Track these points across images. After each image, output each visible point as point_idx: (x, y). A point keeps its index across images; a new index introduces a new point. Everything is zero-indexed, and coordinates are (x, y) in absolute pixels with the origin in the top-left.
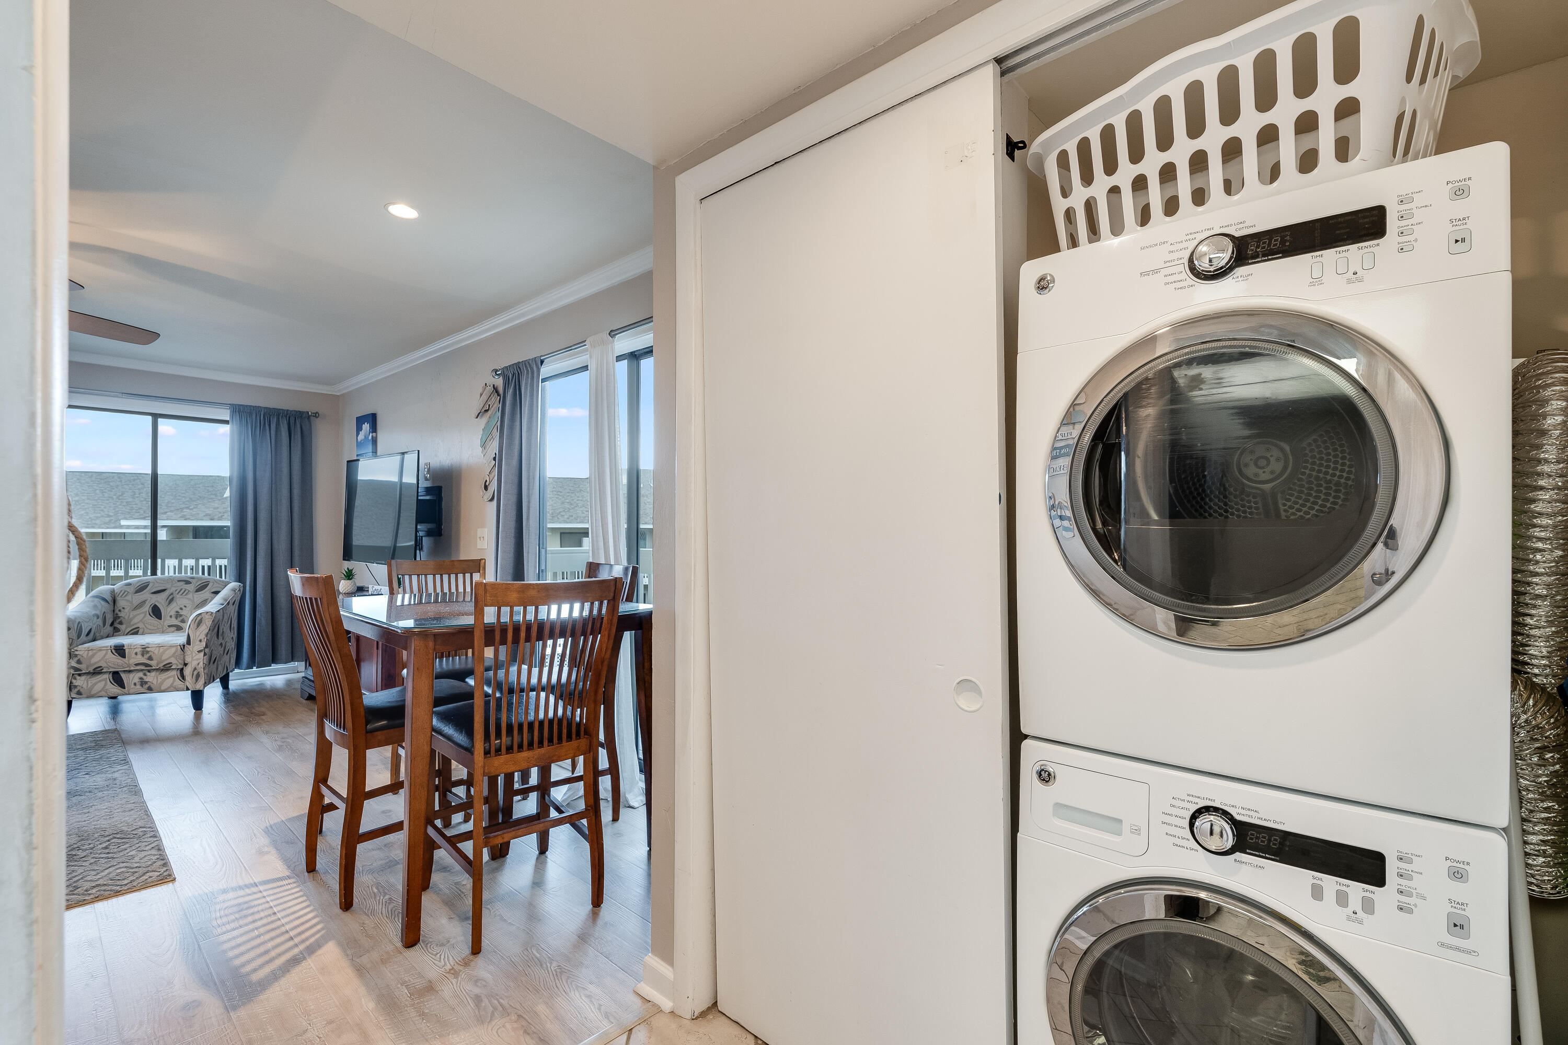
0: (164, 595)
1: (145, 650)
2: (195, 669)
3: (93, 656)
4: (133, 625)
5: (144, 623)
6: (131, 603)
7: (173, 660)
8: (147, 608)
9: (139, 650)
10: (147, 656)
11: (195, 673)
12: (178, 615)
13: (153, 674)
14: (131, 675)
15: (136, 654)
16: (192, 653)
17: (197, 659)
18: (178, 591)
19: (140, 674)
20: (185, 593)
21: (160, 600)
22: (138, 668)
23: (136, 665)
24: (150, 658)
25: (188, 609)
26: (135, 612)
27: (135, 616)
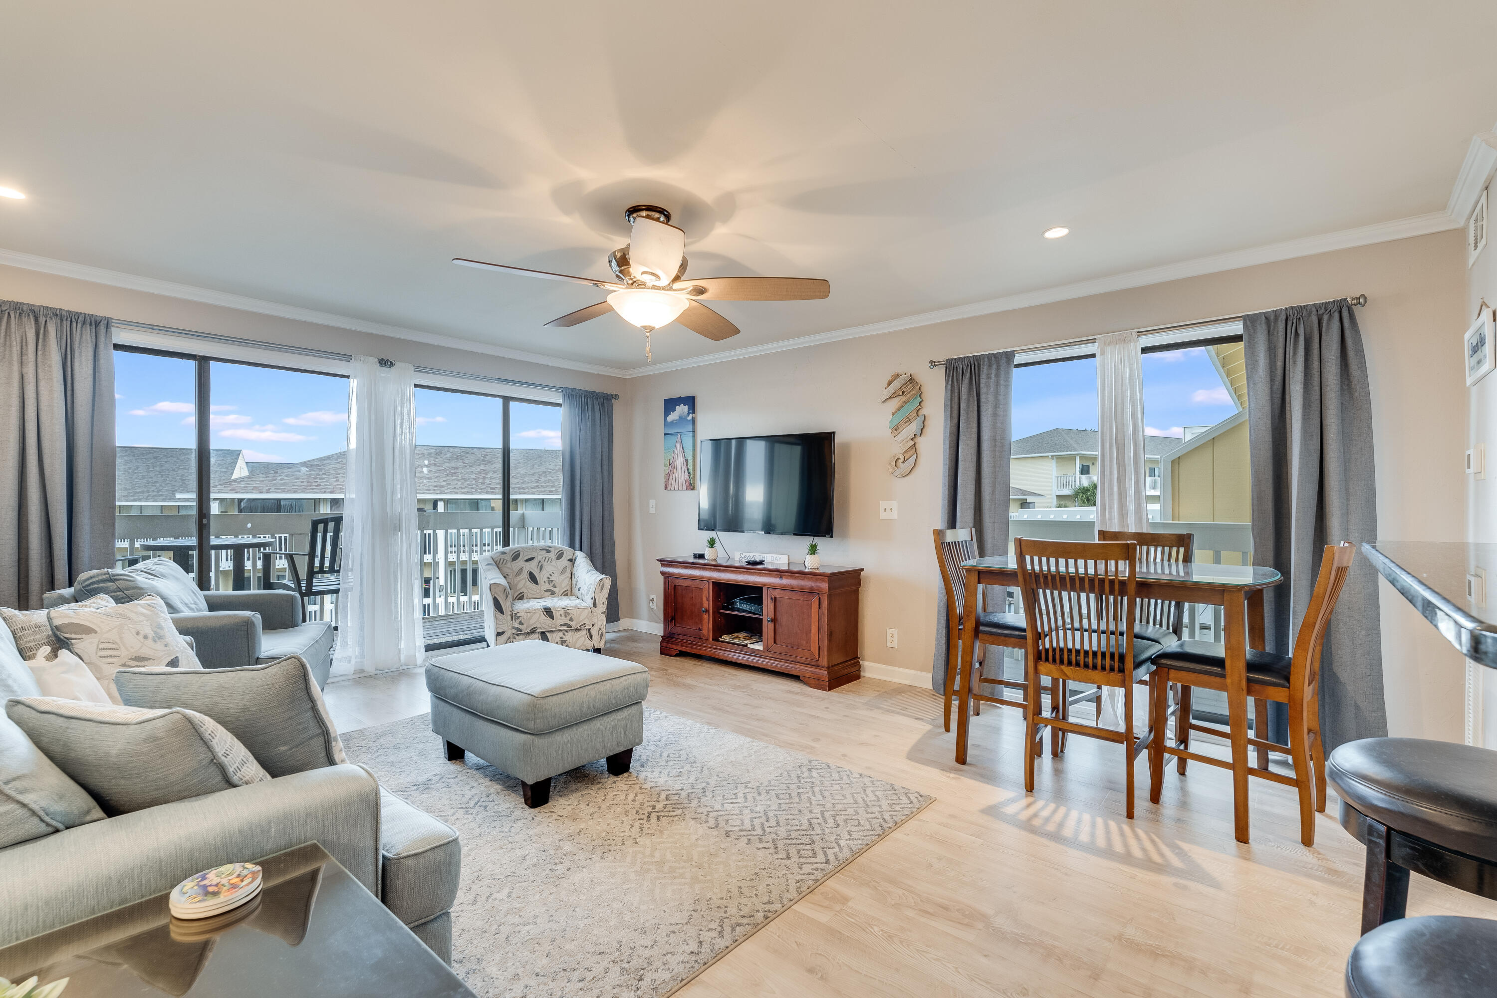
0: (535, 562)
1: (566, 612)
2: (600, 629)
3: (531, 618)
4: (519, 590)
5: (526, 588)
6: (512, 570)
7: (586, 621)
8: (525, 575)
9: (562, 612)
10: (569, 617)
11: (600, 633)
12: (550, 581)
13: (570, 633)
14: (554, 635)
15: (561, 615)
16: (597, 615)
17: (601, 620)
18: (544, 559)
19: (561, 634)
20: (549, 560)
21: (532, 566)
22: (562, 628)
23: (561, 625)
24: (571, 620)
25: (556, 574)
26: (518, 579)
27: (519, 581)
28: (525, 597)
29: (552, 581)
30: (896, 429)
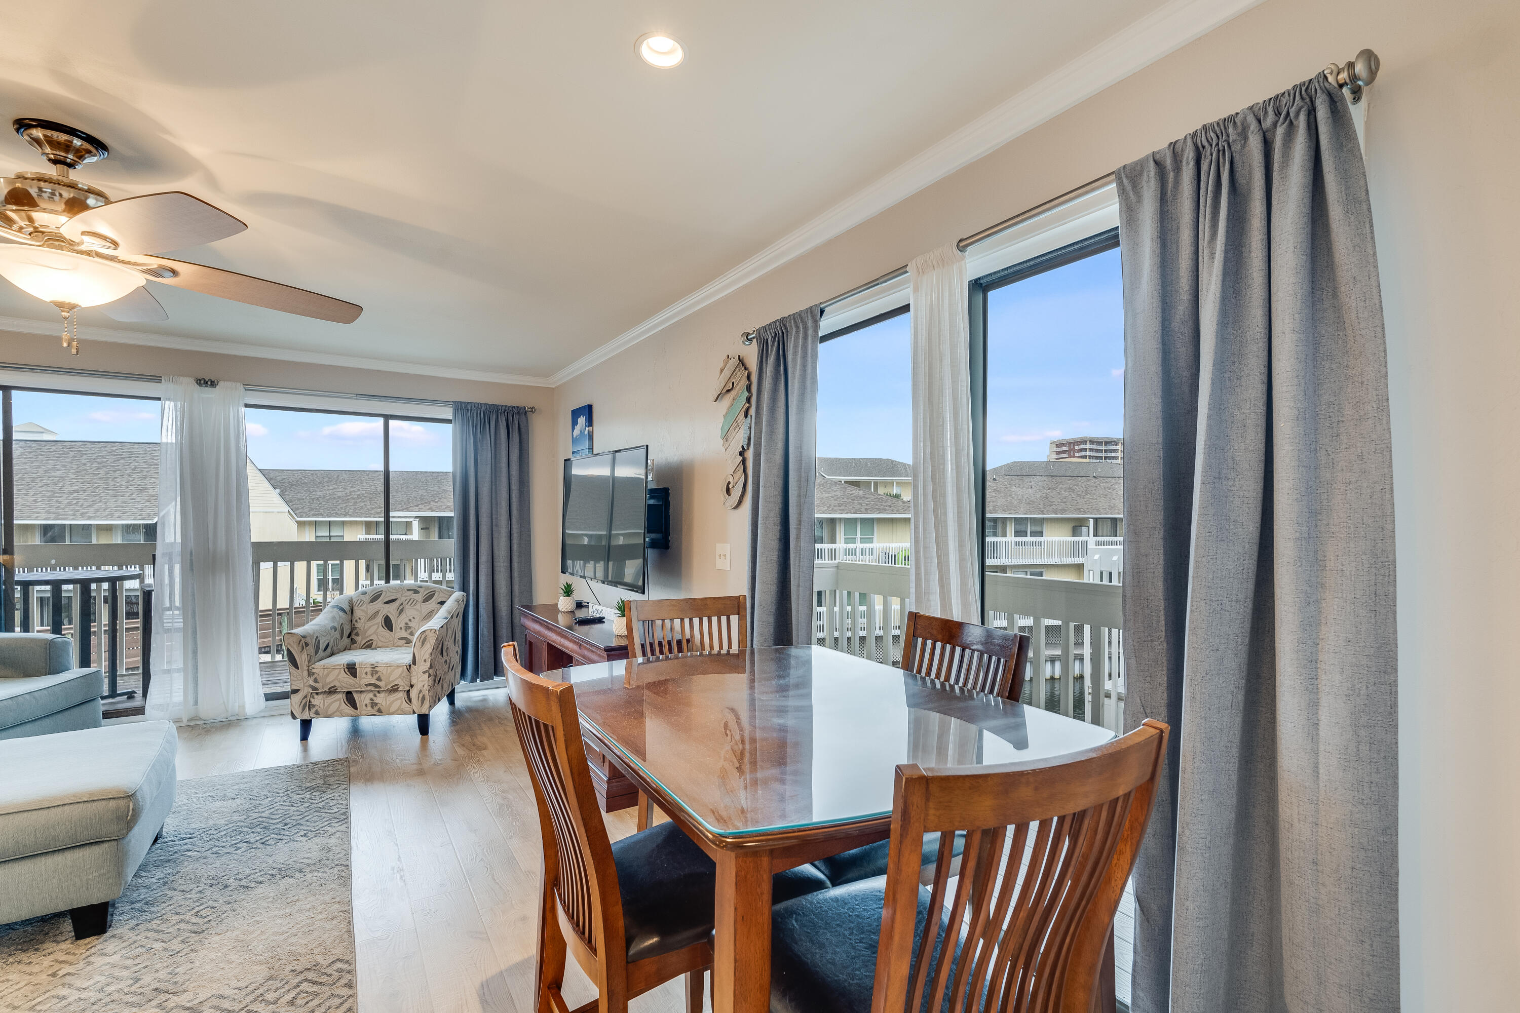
0: (395, 605)
1: (374, 670)
2: (421, 691)
3: (328, 675)
4: (368, 637)
5: (377, 635)
6: (366, 613)
7: (400, 682)
8: (380, 619)
9: (369, 670)
10: (376, 676)
11: (421, 696)
12: (407, 627)
13: (382, 695)
14: (363, 695)
15: (366, 673)
16: (417, 674)
17: (423, 681)
18: (407, 602)
19: (371, 695)
20: (413, 603)
21: (391, 610)
22: (369, 688)
23: (367, 685)
24: (379, 679)
25: (416, 620)
26: (370, 623)
27: (370, 627)
28: (373, 646)
29: (410, 628)
30: (726, 437)
